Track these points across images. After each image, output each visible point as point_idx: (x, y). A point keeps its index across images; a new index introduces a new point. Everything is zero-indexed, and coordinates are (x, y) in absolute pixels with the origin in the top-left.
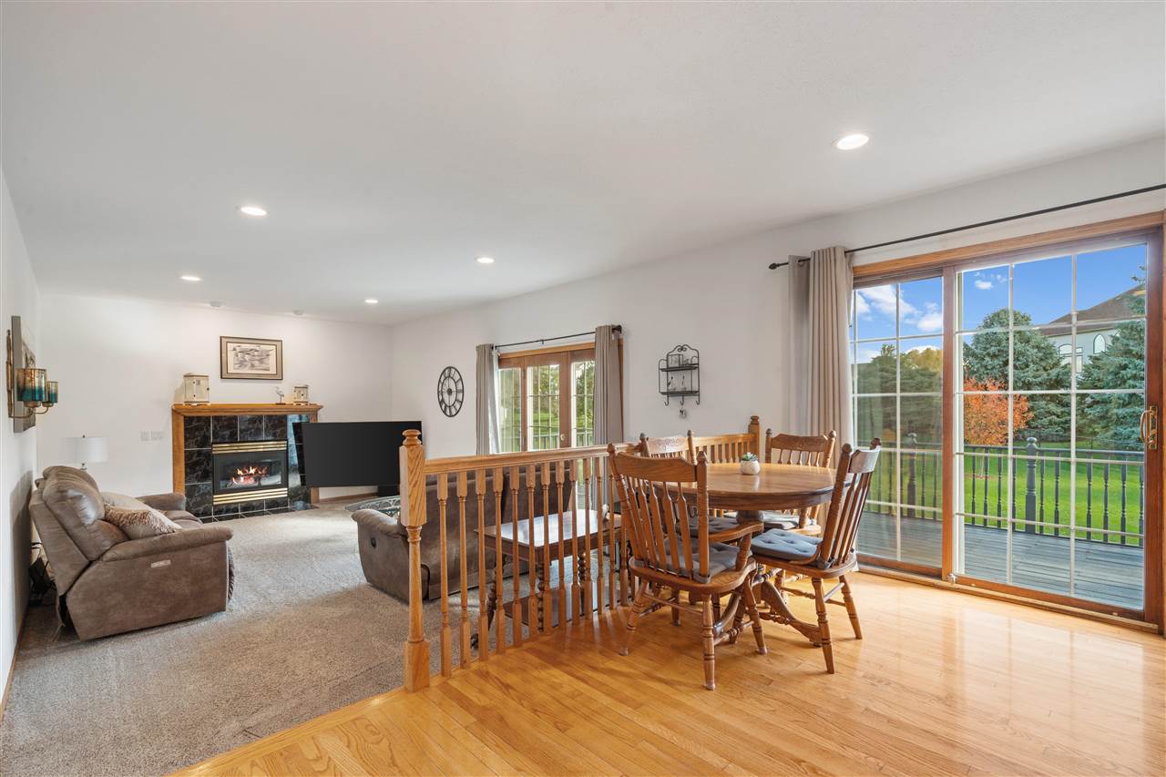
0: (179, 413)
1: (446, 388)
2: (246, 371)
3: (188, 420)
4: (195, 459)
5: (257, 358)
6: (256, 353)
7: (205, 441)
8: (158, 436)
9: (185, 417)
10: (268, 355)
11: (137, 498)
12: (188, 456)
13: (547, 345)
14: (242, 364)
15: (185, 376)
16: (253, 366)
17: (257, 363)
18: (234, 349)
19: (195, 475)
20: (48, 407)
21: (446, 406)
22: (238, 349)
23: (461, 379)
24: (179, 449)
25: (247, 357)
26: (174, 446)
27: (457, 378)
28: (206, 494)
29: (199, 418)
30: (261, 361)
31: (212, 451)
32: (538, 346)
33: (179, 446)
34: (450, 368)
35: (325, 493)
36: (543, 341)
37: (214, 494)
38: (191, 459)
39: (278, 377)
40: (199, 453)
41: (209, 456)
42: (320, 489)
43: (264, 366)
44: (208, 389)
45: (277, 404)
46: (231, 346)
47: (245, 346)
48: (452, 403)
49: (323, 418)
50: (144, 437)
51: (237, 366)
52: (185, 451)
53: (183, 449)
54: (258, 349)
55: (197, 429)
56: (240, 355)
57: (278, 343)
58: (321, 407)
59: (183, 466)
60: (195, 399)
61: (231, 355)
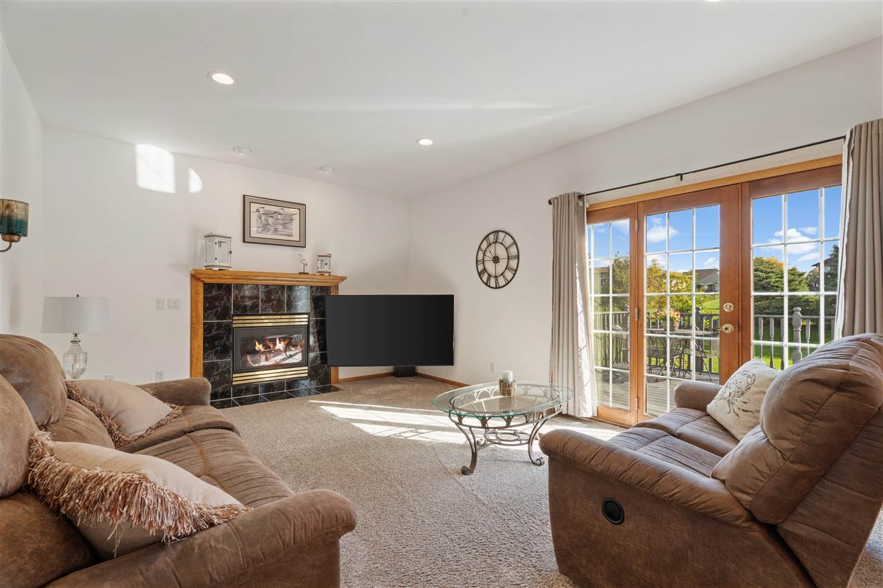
0: (198, 279)
1: (489, 255)
2: (269, 235)
3: (208, 287)
4: (214, 332)
5: (280, 222)
6: (279, 217)
7: (225, 314)
8: (174, 305)
9: (205, 284)
10: (292, 220)
11: (143, 387)
12: (208, 328)
13: (688, 180)
14: (265, 227)
15: (206, 237)
16: (276, 230)
17: (280, 228)
18: (258, 211)
19: (214, 351)
20: (12, 241)
21: (490, 276)
22: (261, 210)
23: (515, 242)
24: (198, 321)
25: (270, 220)
26: (192, 317)
27: (508, 241)
28: (225, 372)
29: (220, 286)
30: (284, 225)
31: (232, 323)
32: (674, 183)
33: (197, 315)
34: (496, 232)
35: (344, 373)
36: (681, 175)
37: (234, 373)
38: (210, 332)
39: (301, 244)
40: (219, 325)
41: (229, 330)
42: (340, 368)
43: (288, 231)
44: (231, 252)
45: (300, 273)
46: (254, 207)
47: (268, 208)
48: (499, 272)
49: (344, 290)
50: (159, 304)
51: (260, 230)
52: (204, 324)
53: (202, 321)
54: (281, 211)
55: (218, 298)
56: (263, 217)
57: (302, 207)
58: (343, 279)
59: (202, 341)
60: (217, 263)
61: (254, 216)
